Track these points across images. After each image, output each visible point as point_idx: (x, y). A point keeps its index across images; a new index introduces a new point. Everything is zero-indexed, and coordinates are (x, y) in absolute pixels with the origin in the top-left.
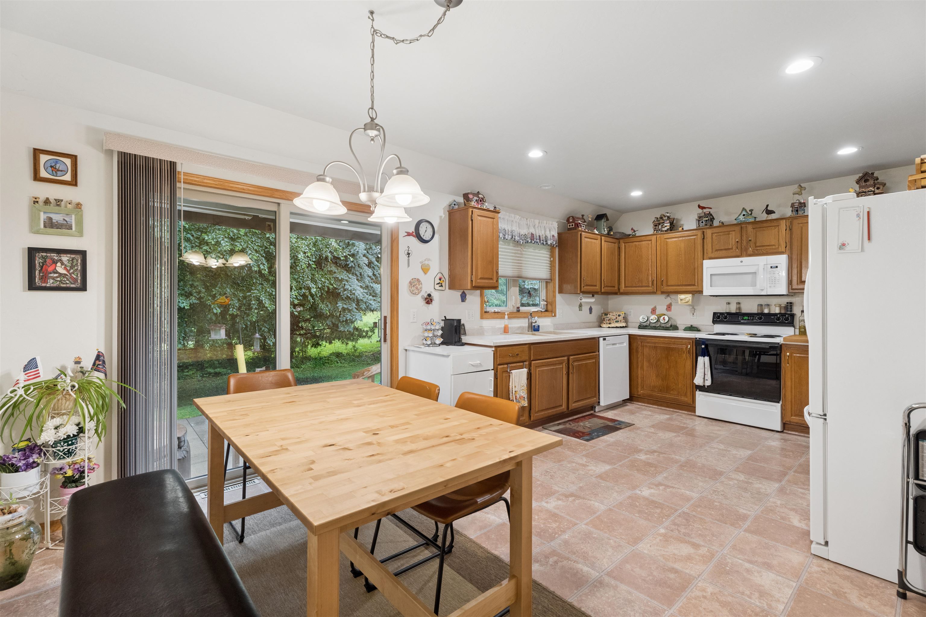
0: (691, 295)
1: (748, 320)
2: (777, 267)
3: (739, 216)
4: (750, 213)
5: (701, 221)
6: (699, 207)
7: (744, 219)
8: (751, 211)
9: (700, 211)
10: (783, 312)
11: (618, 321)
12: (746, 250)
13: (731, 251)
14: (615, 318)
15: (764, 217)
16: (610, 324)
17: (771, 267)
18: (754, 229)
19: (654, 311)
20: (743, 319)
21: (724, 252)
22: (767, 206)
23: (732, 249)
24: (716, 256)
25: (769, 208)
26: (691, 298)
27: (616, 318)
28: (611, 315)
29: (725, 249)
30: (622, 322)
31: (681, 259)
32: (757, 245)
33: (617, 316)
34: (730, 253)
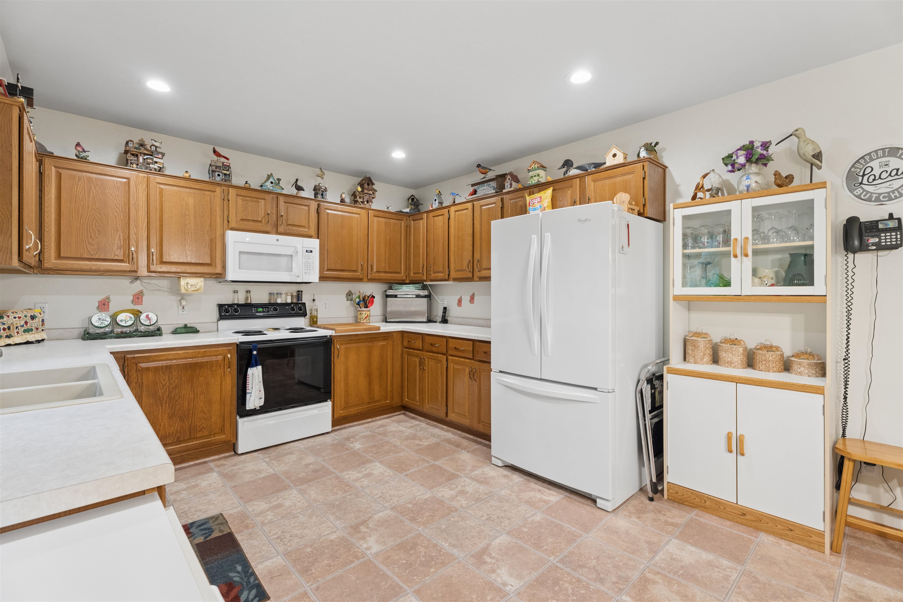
0: (202, 279)
1: (264, 312)
2: (311, 252)
3: (265, 182)
4: (277, 182)
5: (217, 173)
6: (215, 151)
7: (271, 188)
8: (279, 180)
9: (215, 158)
10: (295, 301)
11: (31, 330)
12: (277, 226)
13: (260, 224)
14: (23, 323)
15: (294, 191)
16: (9, 337)
17: (307, 251)
18: (285, 202)
19: (103, 305)
20: (257, 312)
21: (251, 223)
22: (297, 180)
23: (261, 222)
24: (242, 227)
25: (299, 183)
26: (203, 284)
27: (26, 323)
28: (12, 317)
29: (254, 221)
30: (40, 330)
31: (188, 222)
32: (289, 223)
33: (29, 319)
34: (259, 226)
